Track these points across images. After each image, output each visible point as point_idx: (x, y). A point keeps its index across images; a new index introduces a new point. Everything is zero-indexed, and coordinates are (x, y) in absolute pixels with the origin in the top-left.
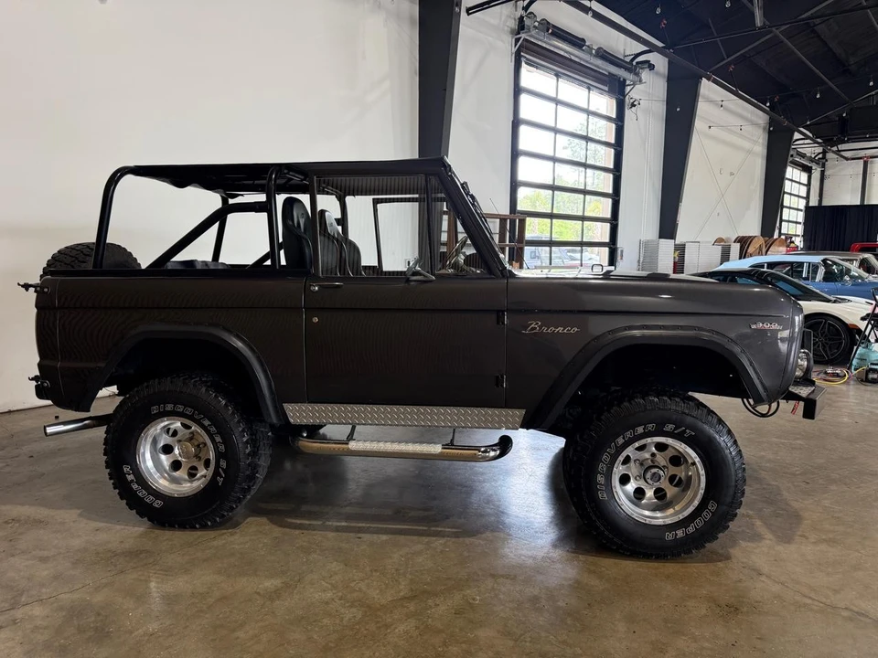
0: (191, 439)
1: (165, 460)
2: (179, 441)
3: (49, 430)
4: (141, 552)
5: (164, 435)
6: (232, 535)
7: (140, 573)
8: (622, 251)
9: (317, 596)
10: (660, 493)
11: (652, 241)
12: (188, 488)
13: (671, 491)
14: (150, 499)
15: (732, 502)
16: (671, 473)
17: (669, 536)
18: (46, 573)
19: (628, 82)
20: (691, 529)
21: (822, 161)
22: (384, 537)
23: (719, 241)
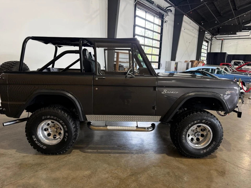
0: (54, 126)
1: (46, 133)
2: (50, 127)
3: (5, 124)
4: (41, 164)
5: (45, 125)
6: (70, 156)
7: (43, 171)
8: (162, 64)
9: (103, 176)
12: (55, 142)
13: (201, 139)
14: (41, 146)
15: (219, 142)
16: (201, 134)
17: (202, 152)
18: (10, 173)
19: (164, 15)
20: (208, 150)
21: (211, 40)
22: (118, 155)
23: (186, 61)
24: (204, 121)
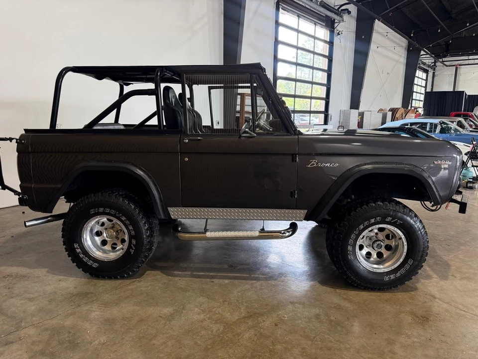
0: (112, 228)
1: (98, 240)
2: (106, 229)
3: (27, 224)
4: (88, 293)
5: (97, 226)
6: (139, 282)
7: (90, 306)
8: (331, 116)
9: (195, 317)
10: (380, 255)
11: (348, 110)
12: (113, 256)
13: (386, 254)
14: (90, 263)
15: (421, 259)
16: (386, 244)
17: (386, 279)
18: (33, 308)
19: (336, 21)
20: (398, 275)
21: (434, 67)
22: (227, 281)
23: (381, 110)
24: (389, 219)
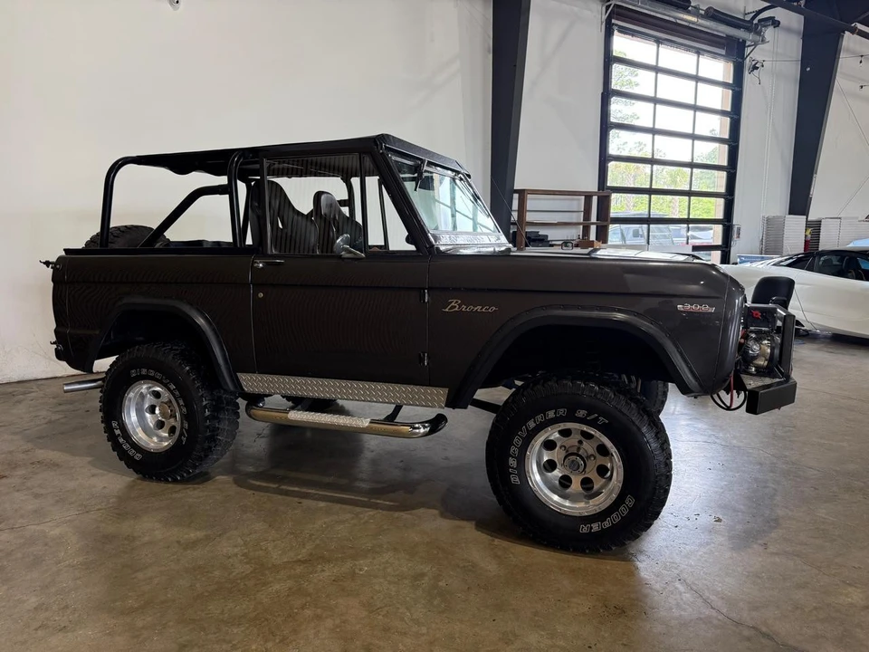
0: (170, 402)
1: (150, 418)
2: (162, 403)
3: (67, 388)
5: (149, 396)
8: (739, 229)
9: (225, 550)
11: (778, 217)
13: (597, 482)
14: (132, 452)
16: (599, 463)
17: (584, 529)
18: (31, 507)
22: (322, 504)
24: (581, 413)
